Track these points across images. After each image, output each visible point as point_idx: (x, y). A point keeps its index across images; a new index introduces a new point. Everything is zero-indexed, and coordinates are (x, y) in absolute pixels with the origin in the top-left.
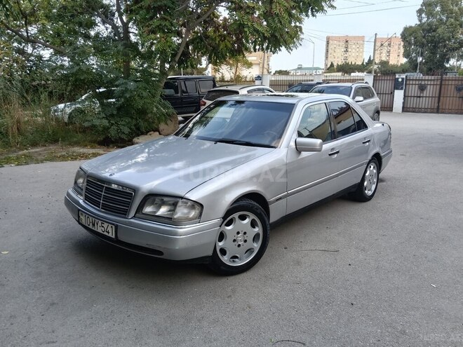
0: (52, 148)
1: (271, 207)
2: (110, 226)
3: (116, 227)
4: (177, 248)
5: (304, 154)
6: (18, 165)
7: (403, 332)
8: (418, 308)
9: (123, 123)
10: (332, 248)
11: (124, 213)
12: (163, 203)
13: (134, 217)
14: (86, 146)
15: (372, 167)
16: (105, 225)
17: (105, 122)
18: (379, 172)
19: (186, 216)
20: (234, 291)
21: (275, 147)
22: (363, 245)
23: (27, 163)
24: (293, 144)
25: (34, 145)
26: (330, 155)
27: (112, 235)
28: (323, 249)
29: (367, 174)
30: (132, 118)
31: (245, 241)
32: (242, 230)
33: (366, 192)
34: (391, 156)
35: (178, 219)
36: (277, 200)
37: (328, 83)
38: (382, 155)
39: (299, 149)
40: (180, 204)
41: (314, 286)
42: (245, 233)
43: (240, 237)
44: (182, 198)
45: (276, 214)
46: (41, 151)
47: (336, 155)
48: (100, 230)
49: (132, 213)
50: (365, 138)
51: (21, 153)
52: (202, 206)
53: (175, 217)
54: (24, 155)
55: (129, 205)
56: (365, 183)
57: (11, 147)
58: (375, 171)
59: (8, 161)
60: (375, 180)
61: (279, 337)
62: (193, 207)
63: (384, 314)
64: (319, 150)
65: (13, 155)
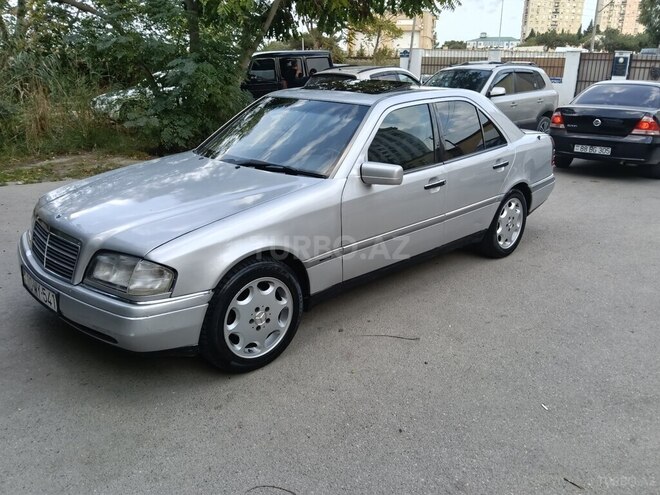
0: (86, 157)
1: (310, 271)
2: (51, 294)
3: (58, 296)
4: (132, 335)
5: (377, 188)
6: (27, 183)
7: (460, 486)
8: (503, 445)
9: (181, 123)
10: (412, 333)
11: (68, 275)
12: (119, 266)
13: (81, 284)
14: (132, 155)
15: (513, 205)
16: (47, 292)
17: (155, 122)
18: (526, 211)
19: (149, 286)
20: (229, 398)
21: (325, 177)
22: (462, 331)
23: (40, 181)
24: (355, 173)
25: (61, 152)
26: (426, 188)
27: (54, 307)
28: (397, 334)
29: (503, 216)
30: (196, 117)
31: (268, 321)
32: (262, 305)
33: (501, 243)
34: (552, 187)
35: (136, 290)
36: (321, 260)
37: (467, 64)
38: (531, 186)
39: (367, 179)
40: (139, 267)
41: (355, 395)
42: (267, 309)
43: (261, 315)
44: (143, 258)
45: (319, 282)
46: (68, 162)
47: (438, 189)
48: (42, 298)
49: (79, 277)
50: (499, 160)
51: (38, 164)
52: (174, 272)
53: (132, 287)
54: (42, 168)
55: (74, 263)
56: (499, 231)
57: (29, 155)
58: (519, 211)
59: (16, 176)
60: (519, 225)
61: (262, 480)
62: (161, 274)
63: (444, 450)
64: (399, 182)
65: (27, 168)
